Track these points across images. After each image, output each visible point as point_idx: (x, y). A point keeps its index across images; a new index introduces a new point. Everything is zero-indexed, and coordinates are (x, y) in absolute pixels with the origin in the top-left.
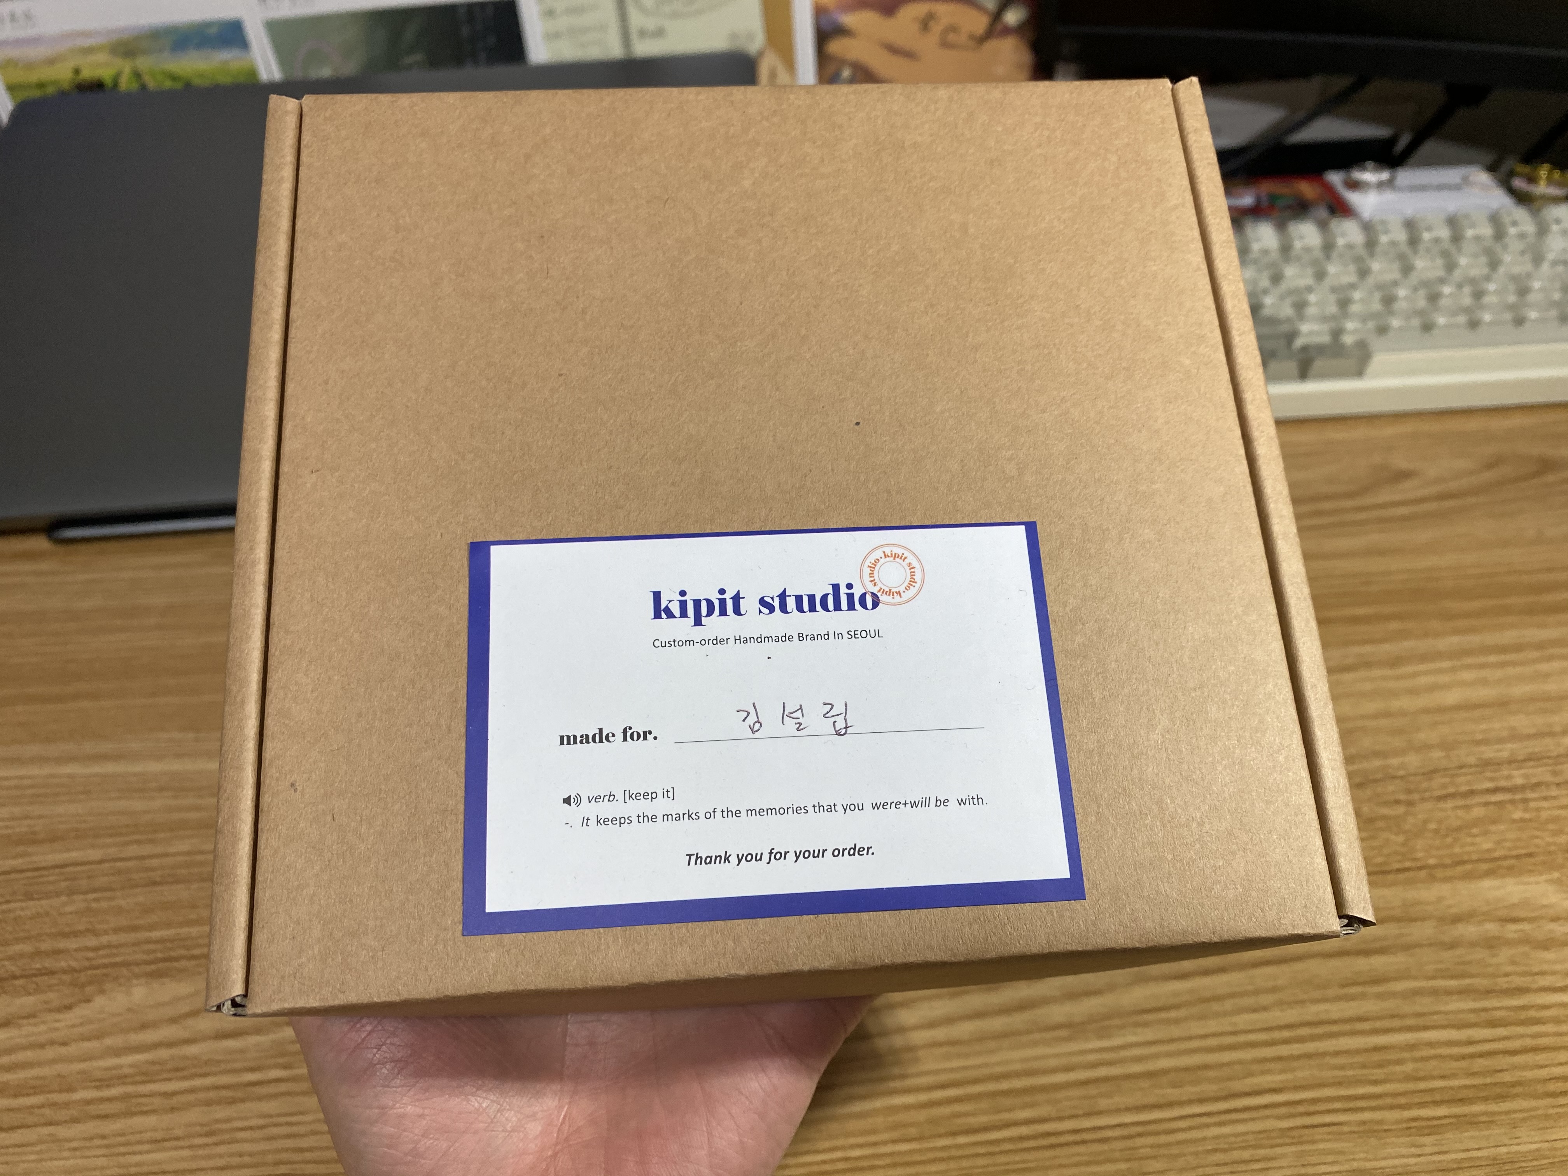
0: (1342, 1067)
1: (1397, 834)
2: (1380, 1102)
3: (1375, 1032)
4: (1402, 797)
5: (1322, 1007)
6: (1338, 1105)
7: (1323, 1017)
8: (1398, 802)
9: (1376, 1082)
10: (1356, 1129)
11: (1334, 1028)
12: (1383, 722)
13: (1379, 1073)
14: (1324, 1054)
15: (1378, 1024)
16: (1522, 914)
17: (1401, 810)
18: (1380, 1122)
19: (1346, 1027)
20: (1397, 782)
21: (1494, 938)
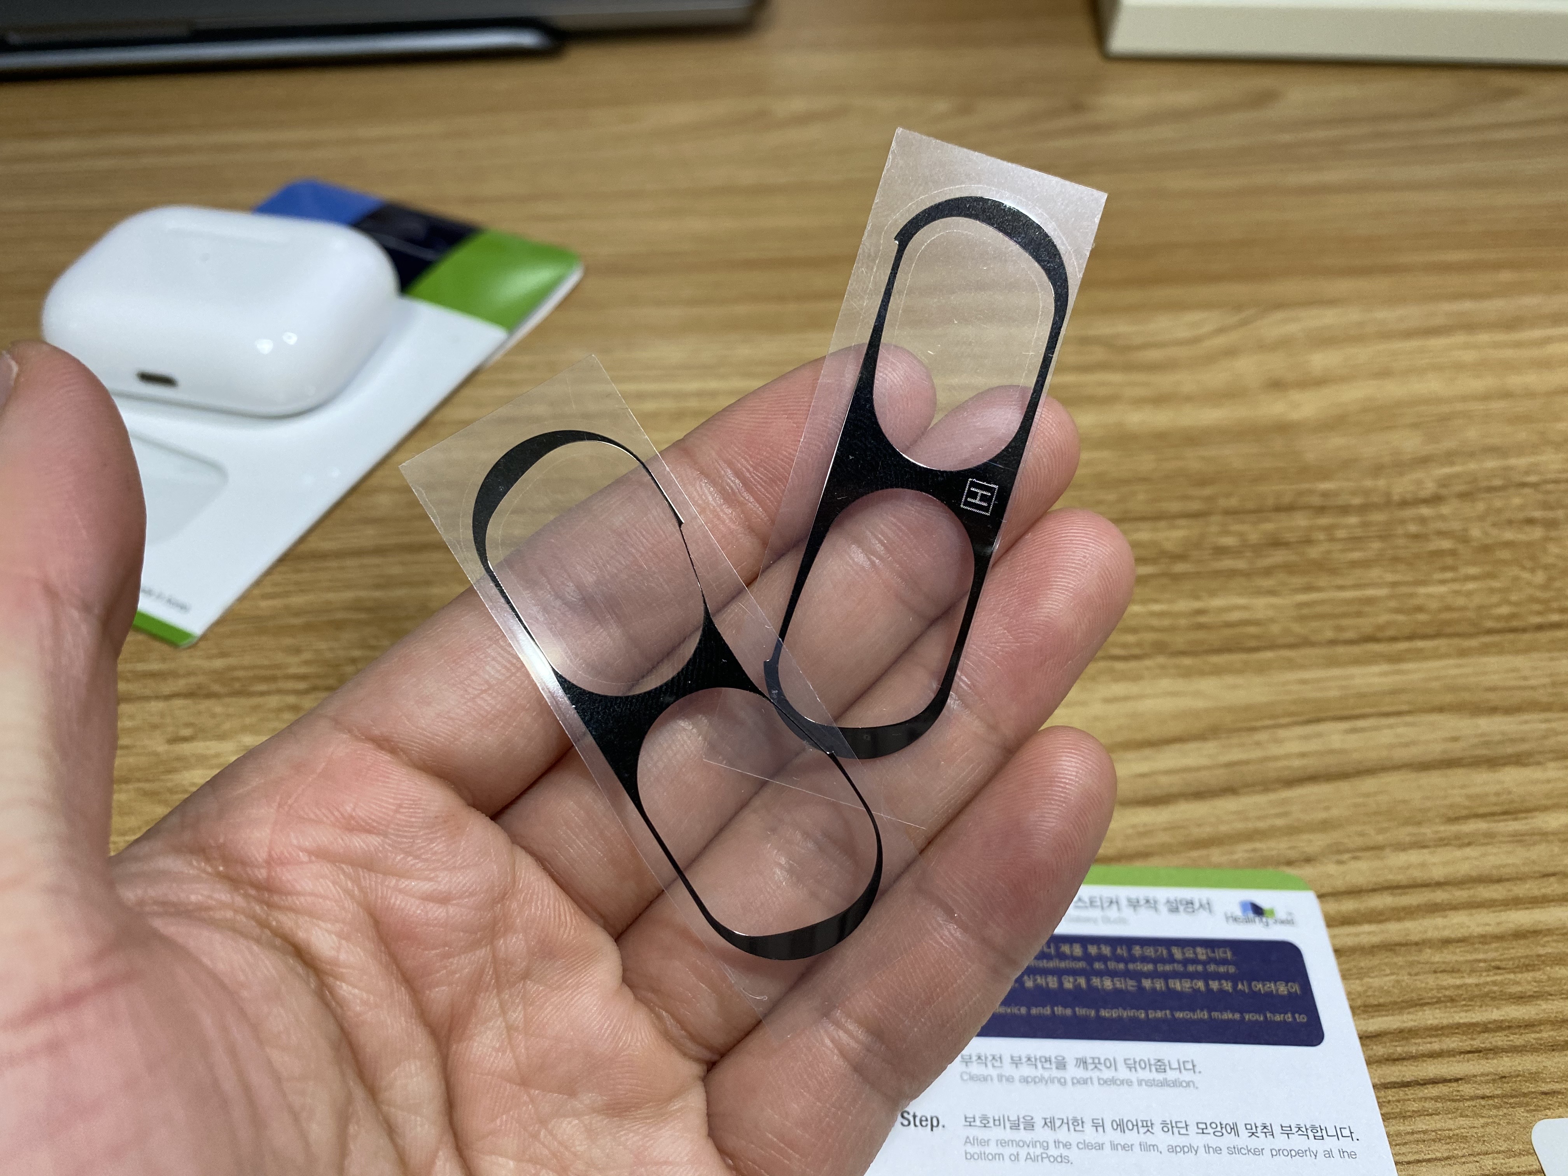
0: (1454, 970)
1: (1533, 570)
2: (1531, 1037)
3: (1515, 903)
4: (1537, 514)
5: (1414, 857)
6: (1452, 1043)
7: (1418, 875)
8: (1530, 521)
9: (1521, 999)
10: (1486, 1090)
11: (1440, 896)
12: (1497, 406)
13: (1526, 981)
14: (1420, 945)
15: (1521, 890)
17: (1537, 533)
18: (1534, 1077)
19: (1461, 895)
20: (1527, 491)
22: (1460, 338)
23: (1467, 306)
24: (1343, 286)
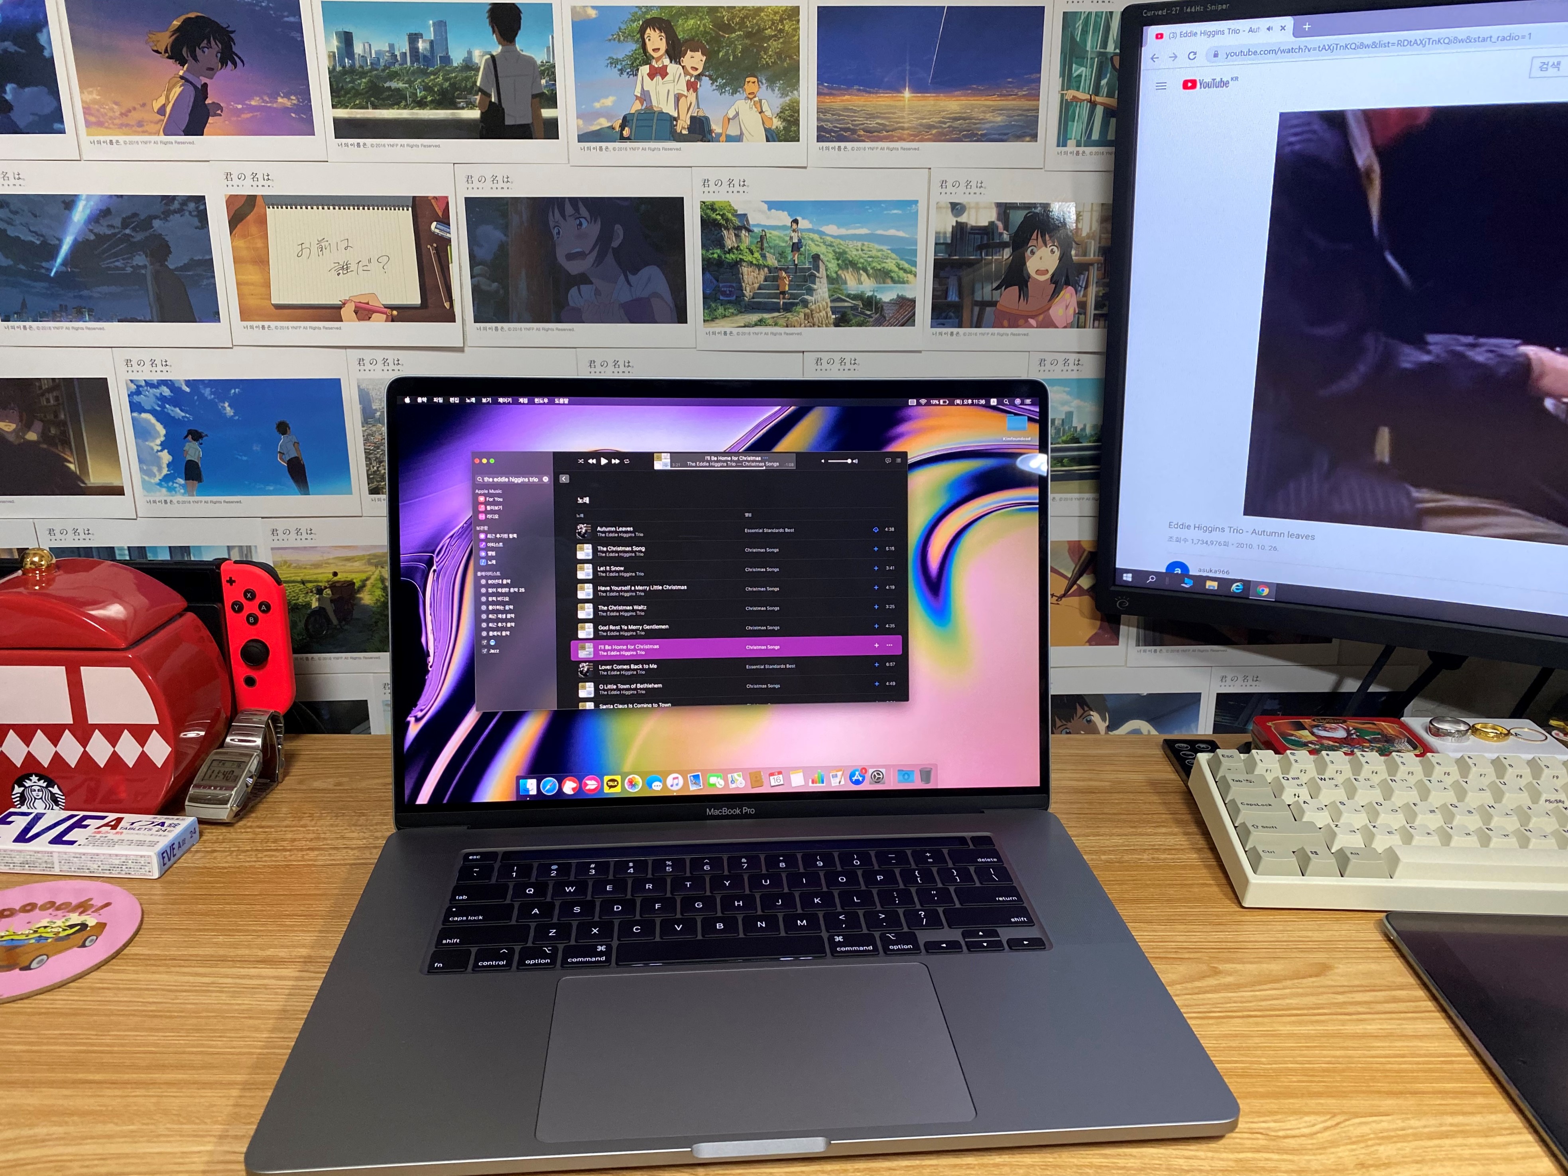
22: (1459, 1141)
23: (1460, 1119)
24: (1389, 1103)
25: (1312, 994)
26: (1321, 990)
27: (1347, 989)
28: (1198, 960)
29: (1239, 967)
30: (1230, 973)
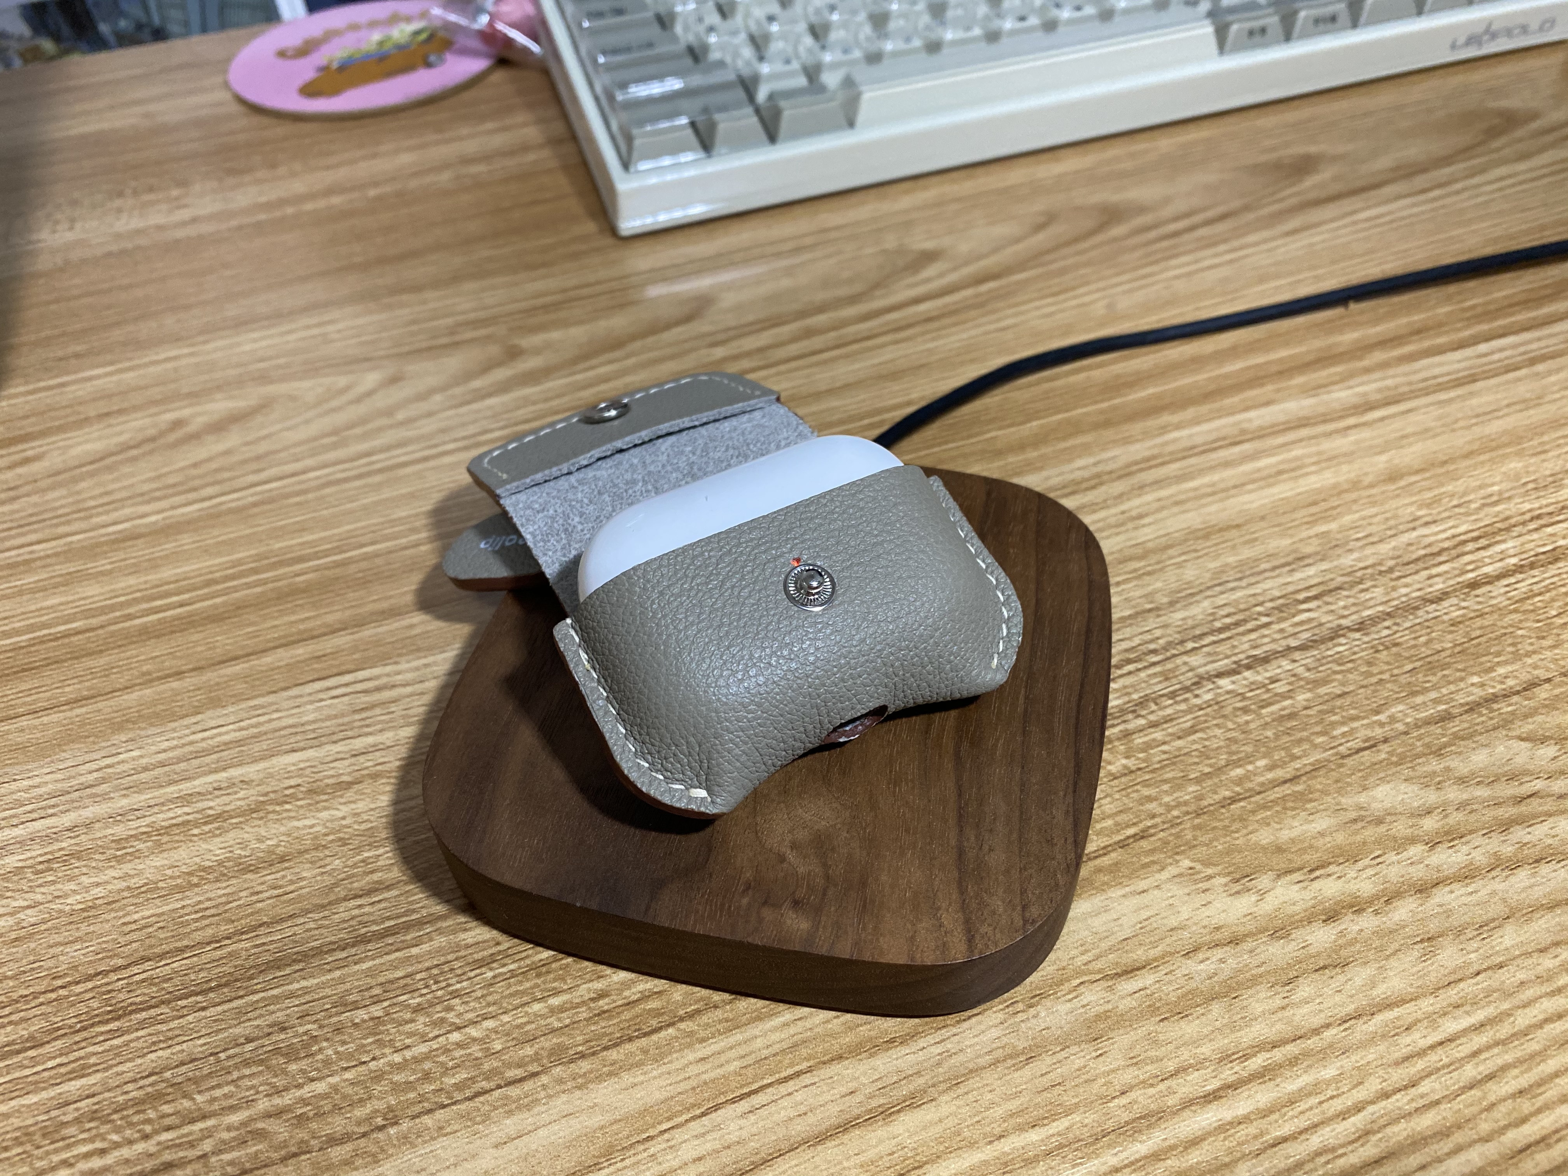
16: (1140, 954)
21: (1098, 1017)
25: (672, 357)
26: (687, 346)
27: (731, 333)
28: (488, 338)
29: (555, 335)
30: (537, 351)
